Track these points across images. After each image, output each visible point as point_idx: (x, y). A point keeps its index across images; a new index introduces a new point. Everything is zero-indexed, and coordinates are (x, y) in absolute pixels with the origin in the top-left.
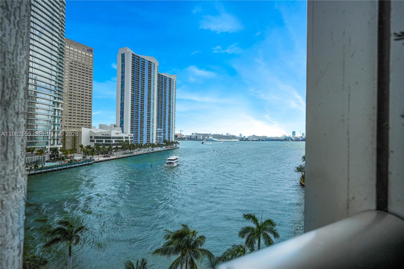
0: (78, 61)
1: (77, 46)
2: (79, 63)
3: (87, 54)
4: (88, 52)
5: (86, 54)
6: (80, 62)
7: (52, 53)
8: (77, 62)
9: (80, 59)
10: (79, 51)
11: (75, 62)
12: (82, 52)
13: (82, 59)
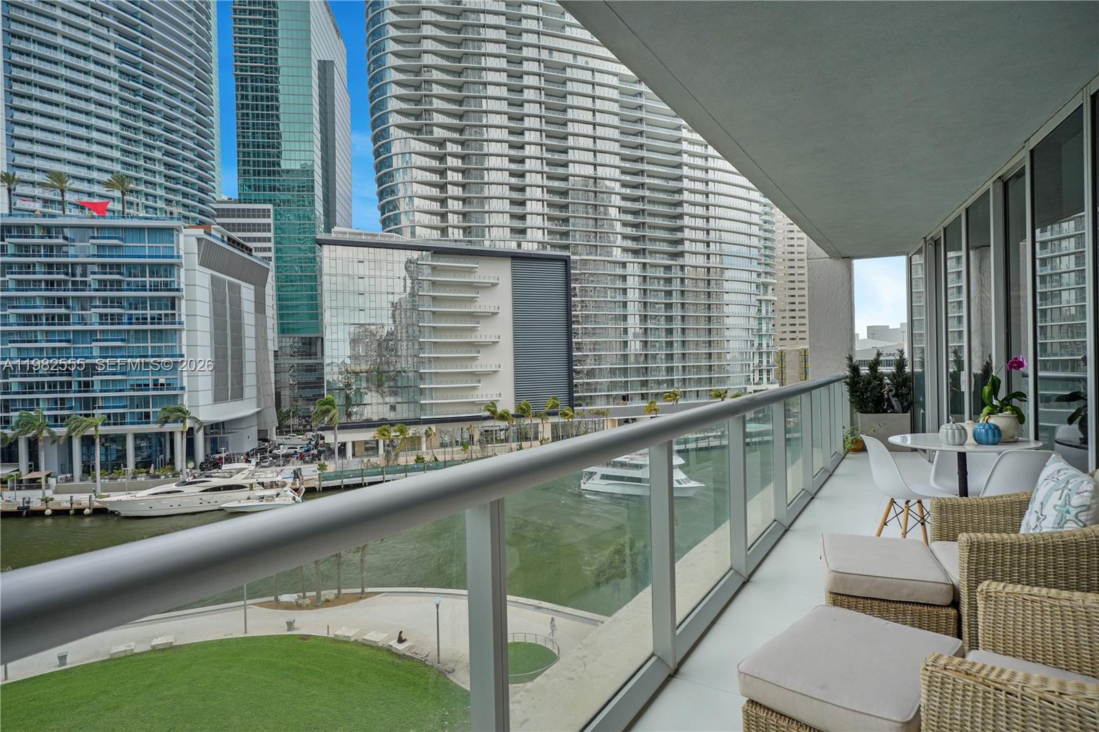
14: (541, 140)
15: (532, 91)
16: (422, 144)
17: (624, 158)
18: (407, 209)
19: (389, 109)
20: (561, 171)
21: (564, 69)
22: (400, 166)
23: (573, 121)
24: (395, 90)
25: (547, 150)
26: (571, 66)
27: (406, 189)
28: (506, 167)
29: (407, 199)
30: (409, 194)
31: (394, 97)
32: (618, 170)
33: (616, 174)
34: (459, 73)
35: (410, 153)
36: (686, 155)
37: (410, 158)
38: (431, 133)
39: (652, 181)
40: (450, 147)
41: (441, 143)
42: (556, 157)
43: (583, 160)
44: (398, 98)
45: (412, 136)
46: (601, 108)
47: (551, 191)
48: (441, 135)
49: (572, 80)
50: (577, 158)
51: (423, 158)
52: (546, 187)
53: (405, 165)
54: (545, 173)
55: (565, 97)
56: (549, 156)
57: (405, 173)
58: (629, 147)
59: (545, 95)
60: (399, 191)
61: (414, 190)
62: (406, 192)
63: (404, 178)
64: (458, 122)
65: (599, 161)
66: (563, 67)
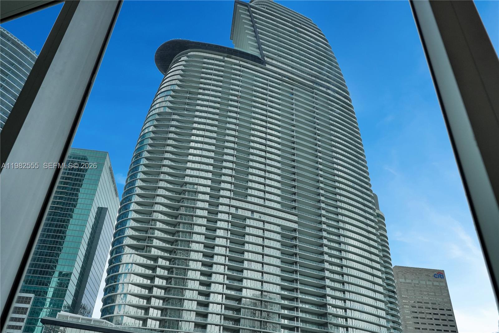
0: (423, 300)
1: (416, 274)
2: (425, 303)
3: (435, 283)
4: (436, 279)
5: (433, 284)
6: (427, 301)
7: (377, 297)
8: (421, 303)
9: (425, 295)
10: (422, 282)
11: (418, 302)
12: (426, 283)
13: (428, 294)
14: (225, 262)
15: (222, 231)
16: (142, 258)
17: (283, 279)
18: (121, 302)
19: (125, 235)
20: (236, 284)
21: (245, 220)
22: (123, 272)
23: (248, 251)
24: (132, 223)
25: (228, 269)
26: (249, 218)
27: (123, 288)
28: (198, 278)
29: (122, 295)
30: (125, 291)
31: (130, 227)
32: (278, 287)
33: (277, 289)
34: (175, 225)
35: (132, 264)
36: (328, 272)
37: (131, 267)
38: (150, 251)
39: (304, 297)
40: (161, 262)
41: (155, 259)
42: (235, 274)
43: (253, 278)
44: (132, 228)
45: (136, 252)
46: (268, 245)
47: (228, 297)
48: (156, 254)
49: (249, 226)
50: (249, 276)
51: (140, 268)
52: (225, 294)
53: (127, 271)
54: (226, 284)
55: (244, 236)
56: (230, 273)
57: (125, 277)
58: (288, 272)
59: (231, 234)
60: (118, 289)
61: (129, 289)
62: (123, 290)
63: (123, 280)
64: (170, 246)
65: (265, 279)
66: (245, 218)
